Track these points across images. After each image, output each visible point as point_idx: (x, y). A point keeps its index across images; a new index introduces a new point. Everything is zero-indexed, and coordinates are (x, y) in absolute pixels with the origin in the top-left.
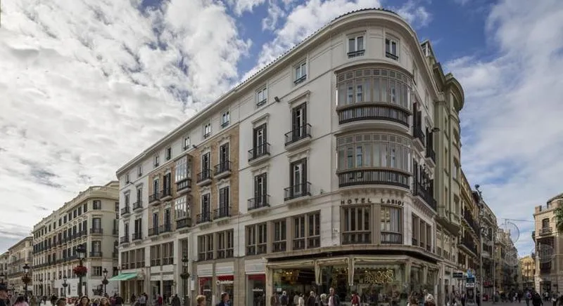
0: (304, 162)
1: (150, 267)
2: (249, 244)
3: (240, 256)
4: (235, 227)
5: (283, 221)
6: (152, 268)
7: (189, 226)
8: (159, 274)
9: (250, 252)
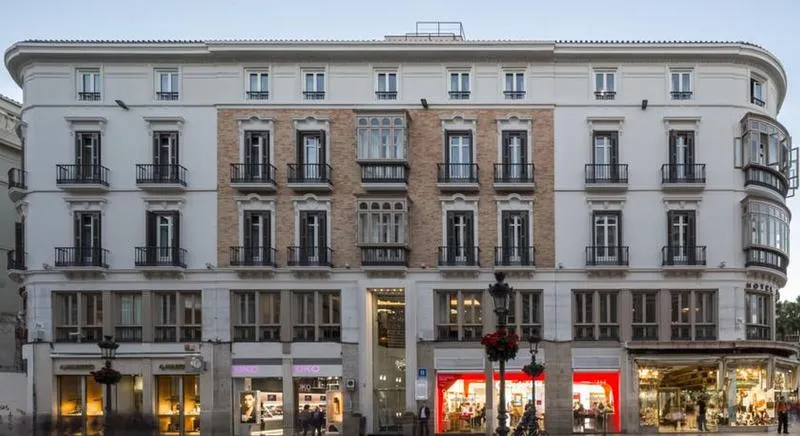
0: (690, 218)
1: (230, 343)
2: (580, 320)
3: (560, 339)
4: (548, 289)
5: (652, 295)
6: (236, 346)
7: (406, 264)
8: (278, 361)
9: (583, 335)
